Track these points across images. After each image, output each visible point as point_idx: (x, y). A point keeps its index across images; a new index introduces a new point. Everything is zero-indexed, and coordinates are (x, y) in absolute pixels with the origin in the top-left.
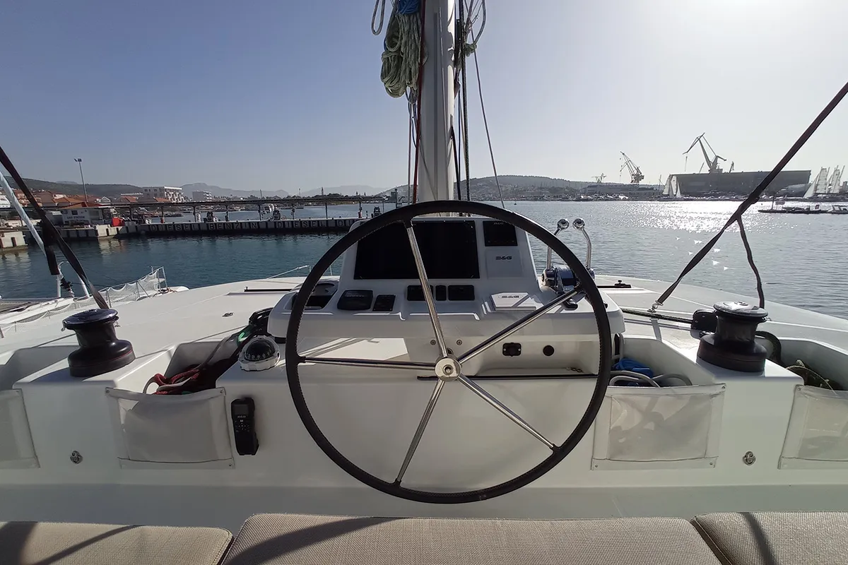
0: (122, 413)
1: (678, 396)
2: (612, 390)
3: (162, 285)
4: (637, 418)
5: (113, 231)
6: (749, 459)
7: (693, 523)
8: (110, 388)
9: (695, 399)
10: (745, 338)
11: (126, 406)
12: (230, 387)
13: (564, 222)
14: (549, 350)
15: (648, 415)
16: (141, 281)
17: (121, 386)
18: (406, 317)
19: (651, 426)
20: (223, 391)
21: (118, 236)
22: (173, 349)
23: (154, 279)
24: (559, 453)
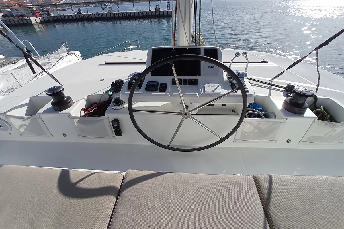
0: (76, 123)
1: (269, 122)
2: (245, 120)
3: (68, 50)
4: (252, 128)
5: (38, 20)
6: (289, 141)
7: (253, 177)
8: (69, 115)
9: (275, 123)
10: (301, 102)
11: (76, 121)
12: (110, 115)
13: (238, 54)
14: (224, 105)
15: (256, 127)
16: (59, 50)
17: (72, 115)
18: (171, 94)
19: (257, 131)
20: (108, 117)
21: (41, 23)
22: (86, 98)
23: (64, 48)
24: (222, 140)
